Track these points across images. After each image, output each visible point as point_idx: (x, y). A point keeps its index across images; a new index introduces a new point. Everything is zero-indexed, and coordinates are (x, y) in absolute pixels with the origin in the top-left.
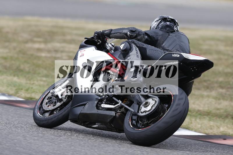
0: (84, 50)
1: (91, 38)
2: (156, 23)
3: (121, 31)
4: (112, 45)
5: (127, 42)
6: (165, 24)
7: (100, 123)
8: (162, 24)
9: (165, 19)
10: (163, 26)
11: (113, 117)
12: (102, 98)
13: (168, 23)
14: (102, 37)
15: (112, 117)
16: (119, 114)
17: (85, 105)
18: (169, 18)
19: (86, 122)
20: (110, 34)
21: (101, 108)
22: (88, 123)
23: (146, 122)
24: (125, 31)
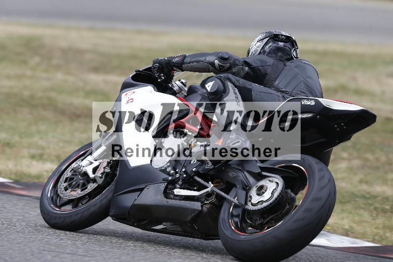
0: (133, 91)
1: (145, 70)
2: (259, 43)
3: (203, 59)
4: (182, 83)
5: (218, 79)
6: (275, 45)
7: (170, 222)
8: (270, 46)
9: (275, 38)
10: (271, 49)
12: (174, 178)
13: (281, 44)
14: (168, 68)
15: (197, 212)
16: (208, 206)
17: (141, 190)
18: (282, 35)
19: (144, 220)
20: (182, 63)
21: (172, 196)
22: (146, 221)
23: (260, 222)
24: (210, 59)
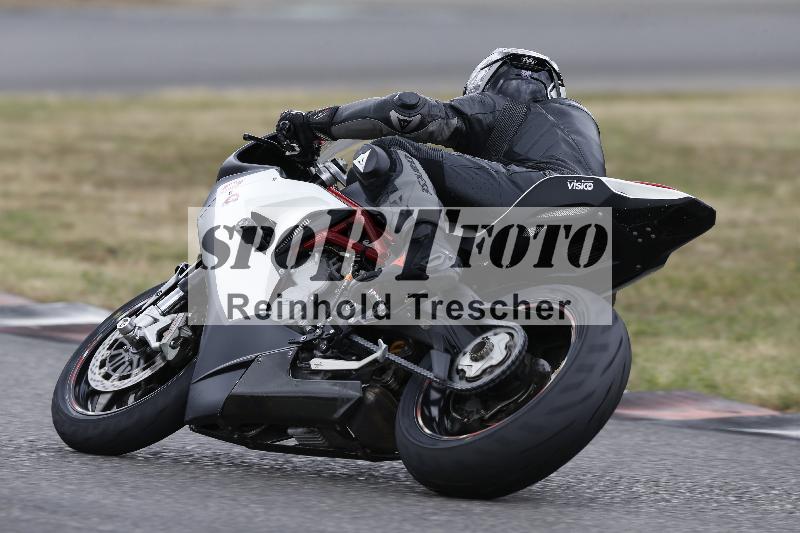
0: (238, 180)
2: (483, 73)
4: (337, 165)
5: (379, 145)
7: (303, 427)
11: (356, 402)
12: (311, 337)
13: (526, 74)
16: (376, 390)
17: (247, 365)
18: (529, 57)
